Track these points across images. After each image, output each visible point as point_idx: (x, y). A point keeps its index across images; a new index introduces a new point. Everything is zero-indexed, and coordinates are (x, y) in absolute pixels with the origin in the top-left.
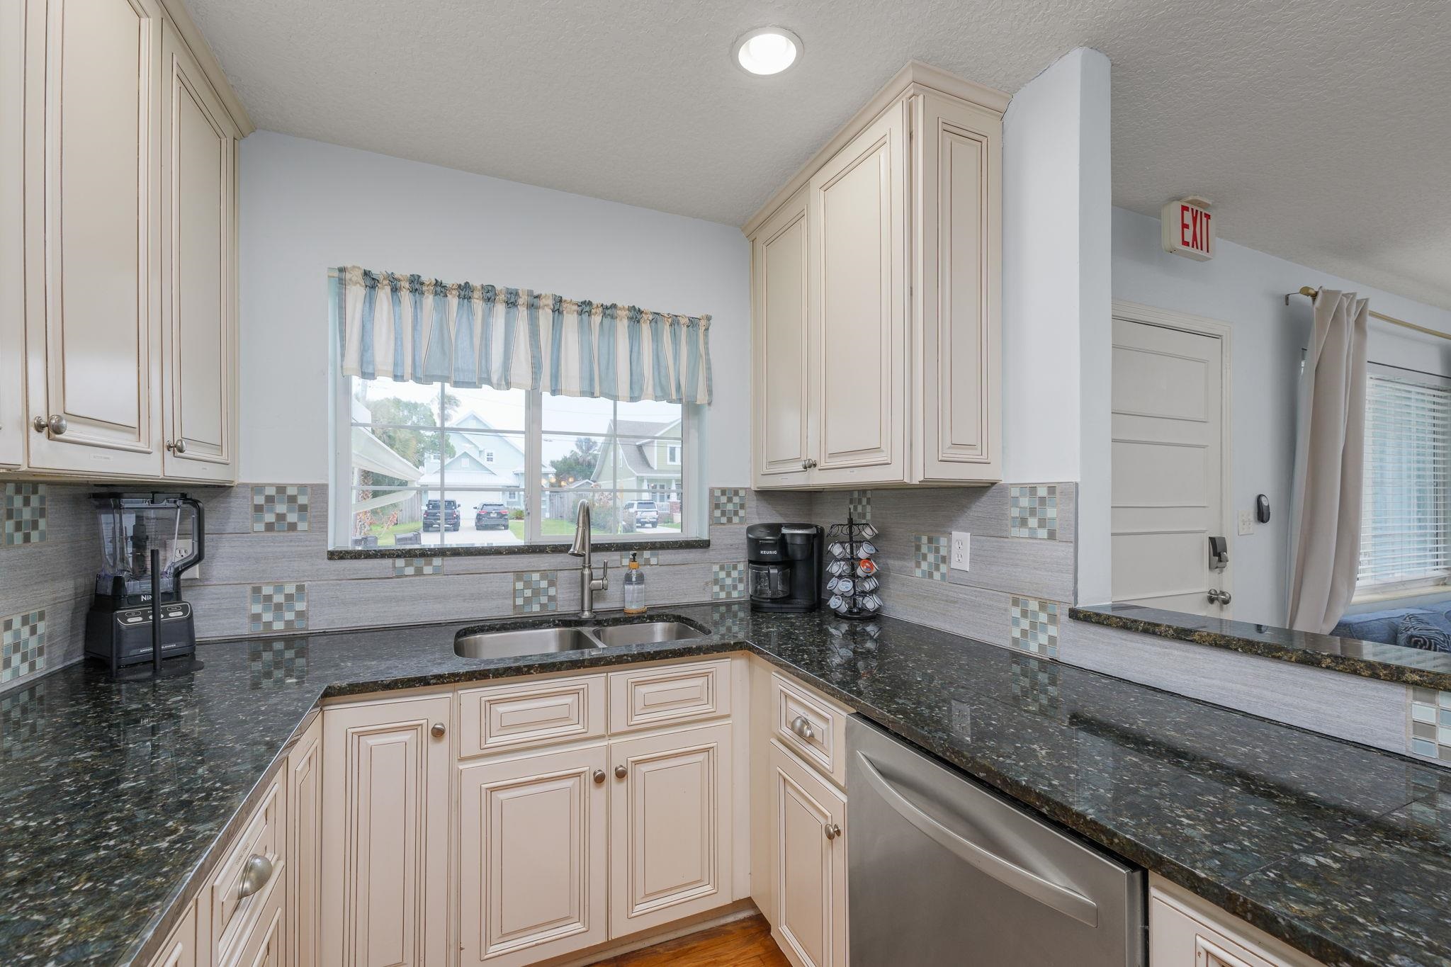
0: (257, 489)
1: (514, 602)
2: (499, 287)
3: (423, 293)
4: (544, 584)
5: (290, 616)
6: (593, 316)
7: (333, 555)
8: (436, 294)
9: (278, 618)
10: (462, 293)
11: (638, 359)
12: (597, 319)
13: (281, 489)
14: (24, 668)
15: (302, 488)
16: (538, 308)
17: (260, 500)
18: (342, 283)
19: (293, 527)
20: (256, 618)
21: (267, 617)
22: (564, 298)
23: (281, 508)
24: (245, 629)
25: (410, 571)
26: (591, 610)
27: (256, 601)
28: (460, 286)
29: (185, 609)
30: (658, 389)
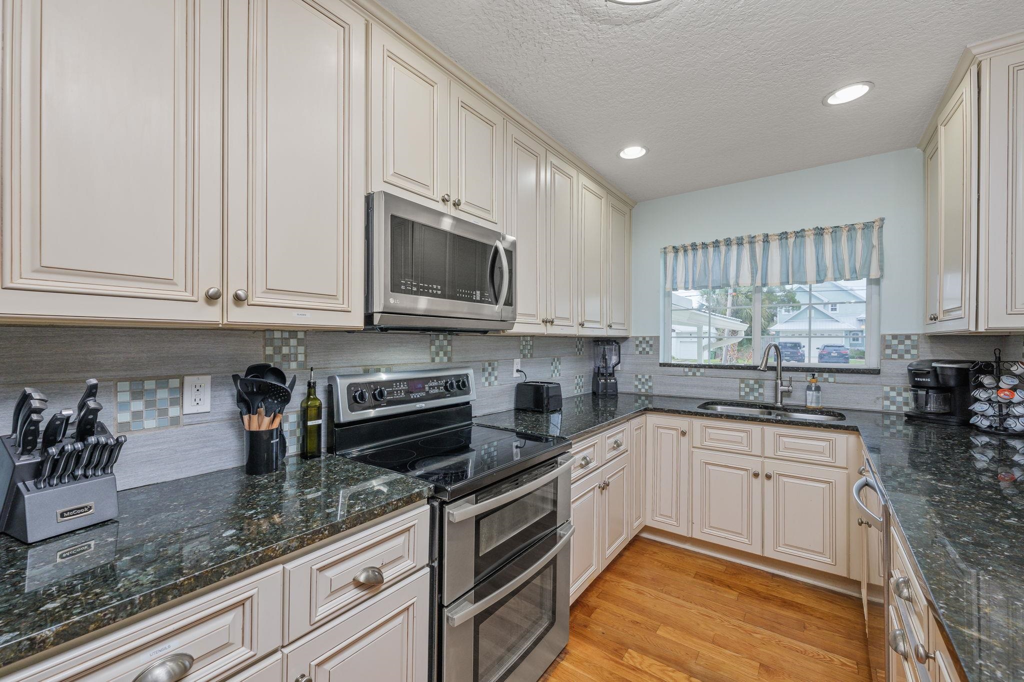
0: (637, 338)
1: (740, 394)
2: (732, 238)
3: (697, 249)
4: (756, 386)
5: (647, 387)
6: (789, 239)
7: (661, 365)
8: (703, 248)
9: (643, 387)
10: (715, 245)
11: (822, 256)
12: (791, 240)
13: (644, 338)
14: (579, 391)
15: (651, 338)
16: (754, 242)
17: (637, 342)
18: (665, 253)
19: (648, 353)
20: (636, 386)
21: (640, 387)
22: (769, 234)
23: (644, 346)
24: (633, 390)
25: (690, 374)
26: (781, 402)
27: (636, 380)
28: (713, 242)
29: (615, 379)
30: (837, 272)
